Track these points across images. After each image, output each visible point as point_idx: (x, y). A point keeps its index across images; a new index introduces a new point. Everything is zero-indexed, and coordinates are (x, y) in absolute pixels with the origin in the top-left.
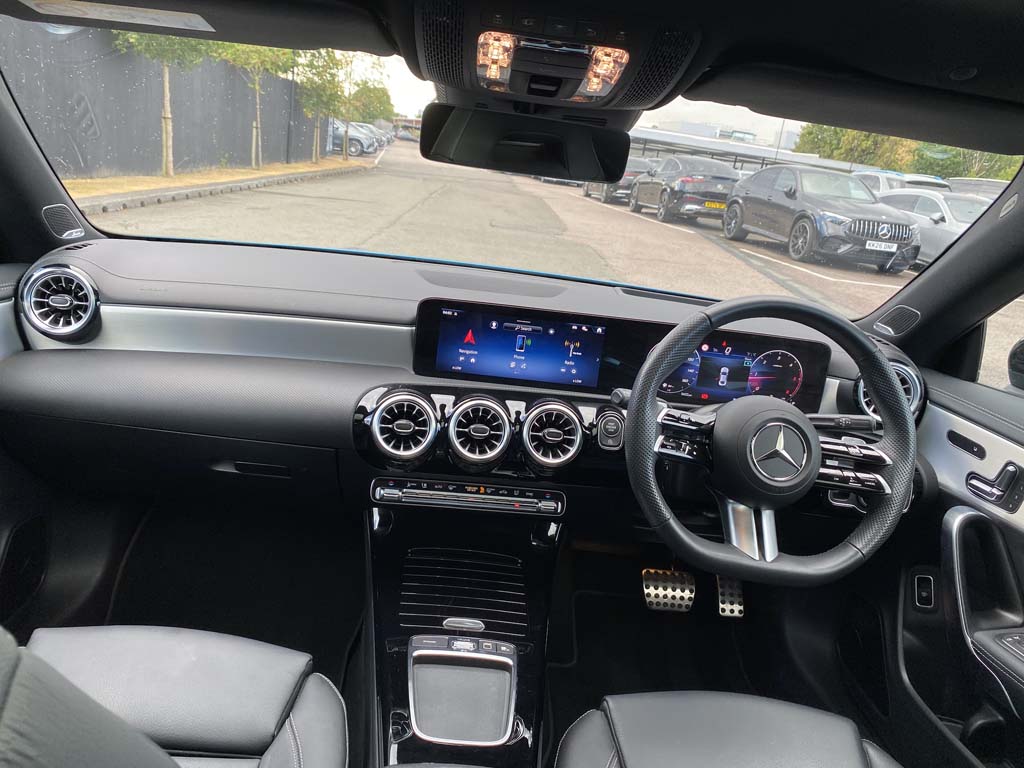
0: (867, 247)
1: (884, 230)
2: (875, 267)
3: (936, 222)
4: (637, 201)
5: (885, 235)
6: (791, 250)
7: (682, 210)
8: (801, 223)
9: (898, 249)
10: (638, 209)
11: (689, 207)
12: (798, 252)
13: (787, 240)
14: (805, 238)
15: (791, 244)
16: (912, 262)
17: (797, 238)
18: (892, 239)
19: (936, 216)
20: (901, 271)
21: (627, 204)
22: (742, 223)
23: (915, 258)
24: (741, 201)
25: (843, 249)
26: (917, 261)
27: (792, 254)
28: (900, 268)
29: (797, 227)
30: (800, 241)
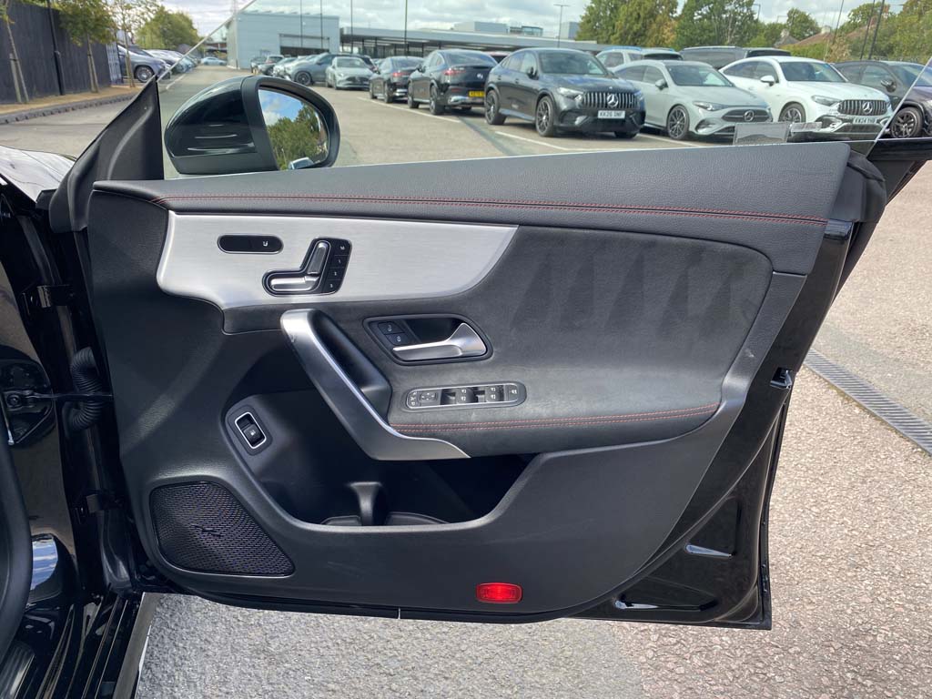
0: (599, 116)
1: (611, 99)
2: (613, 134)
3: (661, 88)
4: (413, 98)
5: (613, 104)
6: (538, 127)
7: (449, 103)
8: (543, 101)
9: (626, 115)
10: (415, 105)
11: (454, 98)
12: (542, 128)
13: (534, 119)
14: (547, 114)
15: (537, 123)
16: (641, 126)
17: (541, 116)
18: (619, 108)
19: (659, 83)
20: (635, 135)
21: (405, 102)
22: (499, 108)
23: (643, 122)
24: (495, 88)
25: (579, 120)
26: (645, 125)
27: (539, 131)
28: (634, 132)
29: (540, 104)
30: (544, 118)
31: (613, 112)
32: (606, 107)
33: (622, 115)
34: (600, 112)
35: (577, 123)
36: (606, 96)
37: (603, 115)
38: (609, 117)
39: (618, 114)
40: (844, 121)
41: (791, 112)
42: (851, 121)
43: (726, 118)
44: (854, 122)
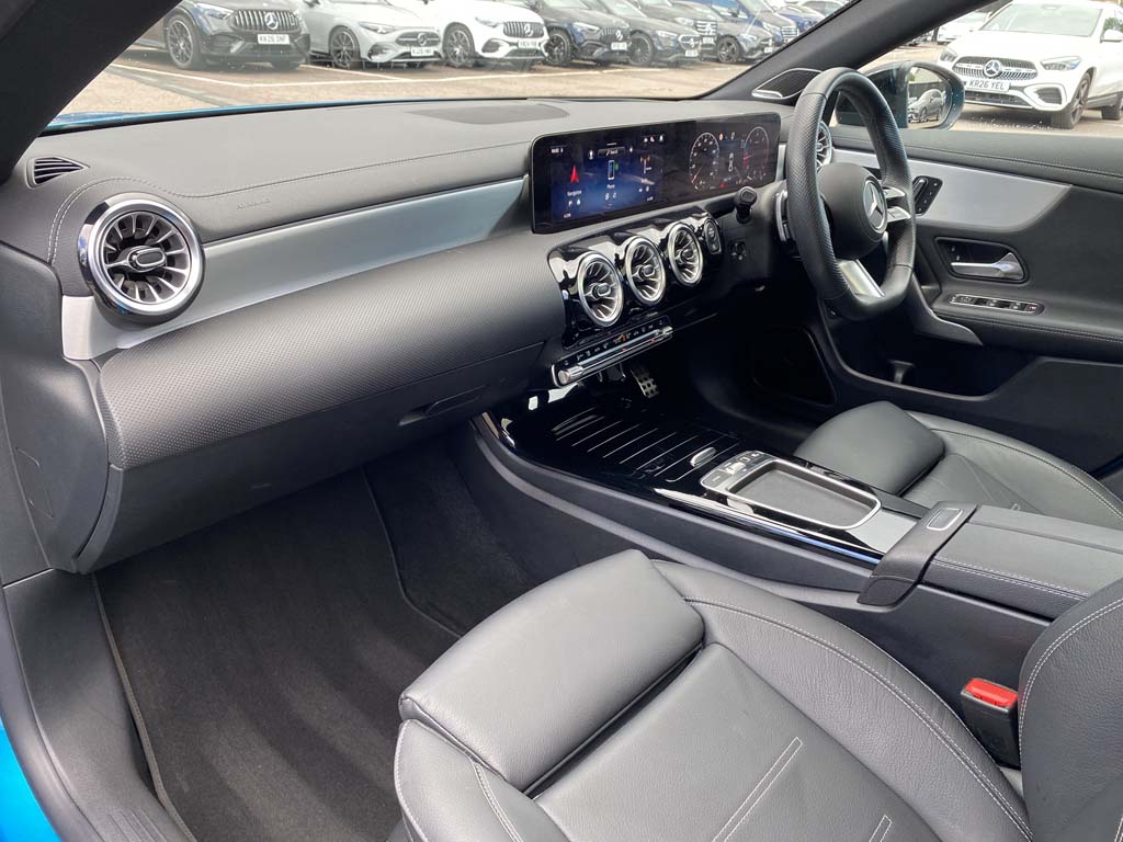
1: (270, 19)
5: (273, 25)
9: (291, 40)
12: (184, 58)
13: (163, 46)
14: (187, 40)
17: (175, 41)
18: (282, 29)
25: (236, 48)
30: (181, 45)
31: (275, 36)
32: (265, 29)
33: (285, 40)
34: (259, 36)
35: (233, 51)
36: (263, 15)
37: (264, 39)
38: (271, 43)
39: (281, 39)
40: (511, 44)
41: (456, 34)
42: (517, 44)
43: (398, 42)
44: (520, 46)
